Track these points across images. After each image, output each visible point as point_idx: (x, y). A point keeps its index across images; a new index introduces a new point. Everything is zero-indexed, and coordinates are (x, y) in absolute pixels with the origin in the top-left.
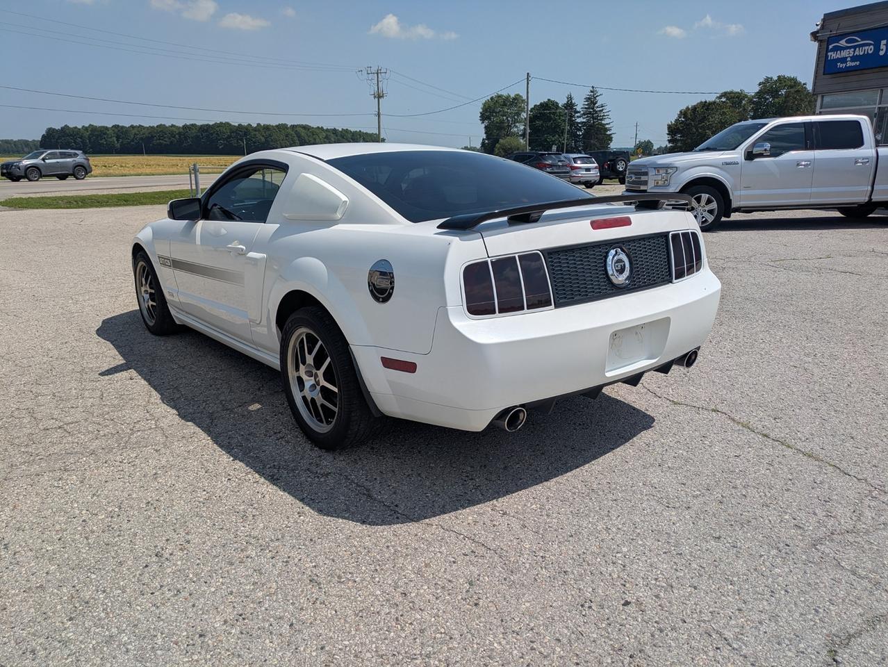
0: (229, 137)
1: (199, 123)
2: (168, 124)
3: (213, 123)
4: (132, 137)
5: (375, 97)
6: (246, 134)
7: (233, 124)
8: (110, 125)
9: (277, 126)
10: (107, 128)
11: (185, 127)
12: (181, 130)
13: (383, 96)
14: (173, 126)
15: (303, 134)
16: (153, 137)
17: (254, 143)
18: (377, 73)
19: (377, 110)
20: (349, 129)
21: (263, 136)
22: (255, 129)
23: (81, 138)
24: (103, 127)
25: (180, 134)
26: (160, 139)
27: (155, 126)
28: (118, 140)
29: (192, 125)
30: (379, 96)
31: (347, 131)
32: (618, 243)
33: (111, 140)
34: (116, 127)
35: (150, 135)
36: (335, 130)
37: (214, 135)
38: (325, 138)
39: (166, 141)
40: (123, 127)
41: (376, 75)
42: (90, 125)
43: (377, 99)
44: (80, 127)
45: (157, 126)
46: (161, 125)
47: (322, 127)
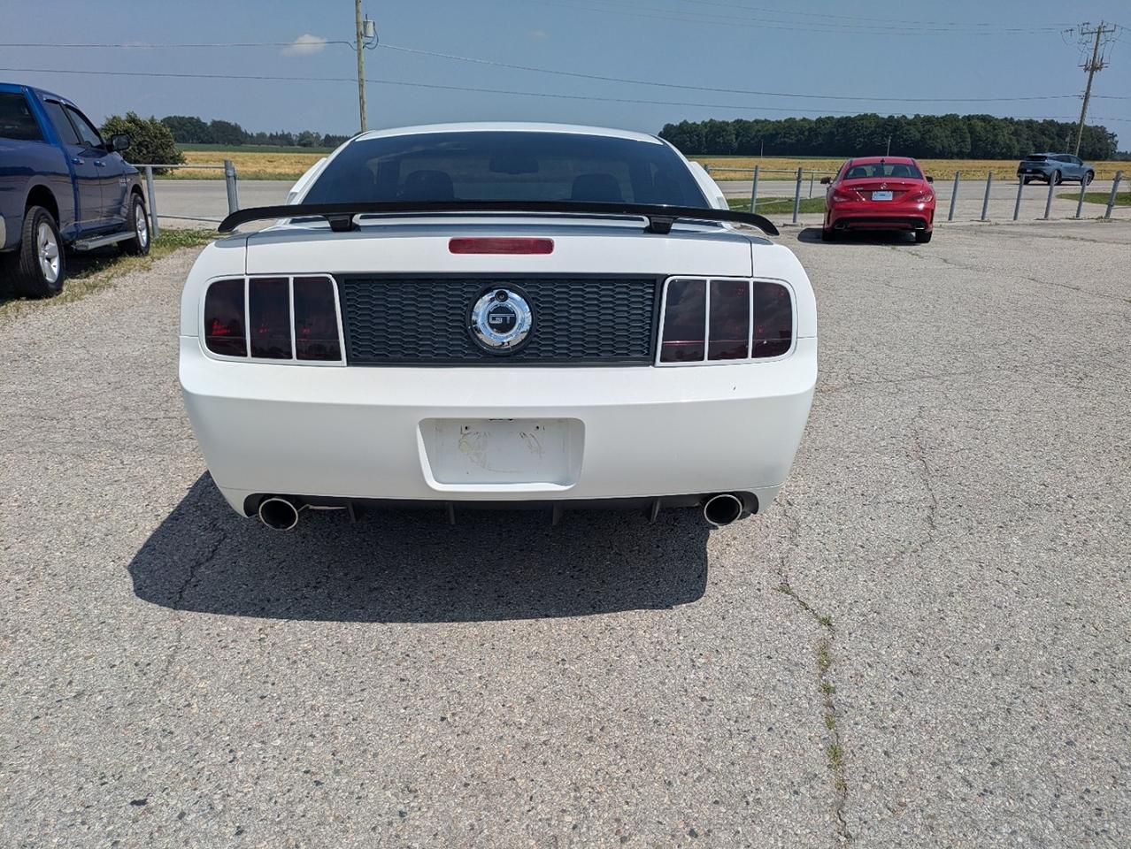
0: (872, 133)
1: (837, 116)
2: (799, 117)
3: (856, 115)
4: (754, 134)
5: (1086, 69)
6: (896, 128)
7: (883, 116)
8: (731, 120)
9: (942, 118)
10: (727, 124)
11: (820, 120)
12: (813, 124)
13: (1100, 68)
14: (804, 119)
15: (978, 129)
16: (778, 134)
17: (905, 141)
18: (1099, 33)
19: (1085, 89)
20: (1055, 120)
21: (919, 132)
22: (910, 123)
23: (697, 136)
24: (724, 122)
25: (810, 129)
26: (785, 137)
27: (783, 120)
28: (737, 139)
29: (828, 118)
30: (1094, 68)
31: (1052, 123)
32: (508, 280)
33: (729, 138)
34: (738, 122)
35: (774, 132)
36: (1031, 122)
37: (854, 131)
38: (1012, 134)
39: (792, 140)
40: (746, 122)
41: (1095, 35)
42: (711, 120)
43: (1088, 73)
44: (699, 122)
45: (786, 121)
46: (791, 118)
47: (1012, 118)
